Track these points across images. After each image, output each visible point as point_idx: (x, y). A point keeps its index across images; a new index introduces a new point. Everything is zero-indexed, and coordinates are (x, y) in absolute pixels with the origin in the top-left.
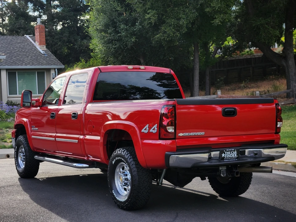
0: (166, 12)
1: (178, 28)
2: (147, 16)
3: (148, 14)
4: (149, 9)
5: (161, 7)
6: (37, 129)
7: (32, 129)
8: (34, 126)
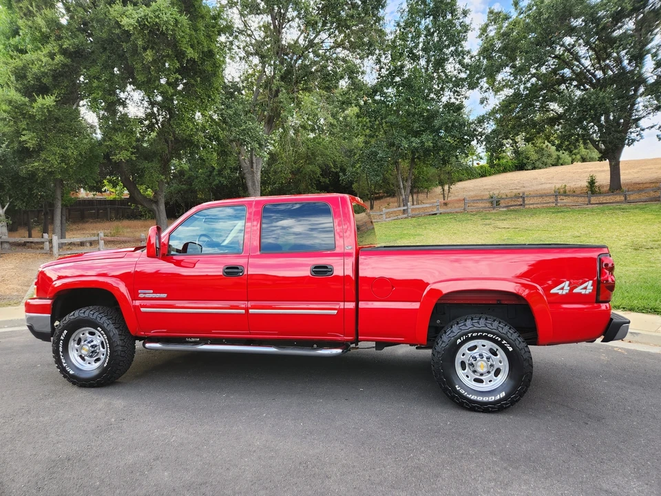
0: (46, 137)
1: (64, 158)
2: (23, 138)
3: (24, 135)
4: (24, 129)
5: (40, 130)
6: (164, 295)
7: (141, 296)
8: (152, 291)
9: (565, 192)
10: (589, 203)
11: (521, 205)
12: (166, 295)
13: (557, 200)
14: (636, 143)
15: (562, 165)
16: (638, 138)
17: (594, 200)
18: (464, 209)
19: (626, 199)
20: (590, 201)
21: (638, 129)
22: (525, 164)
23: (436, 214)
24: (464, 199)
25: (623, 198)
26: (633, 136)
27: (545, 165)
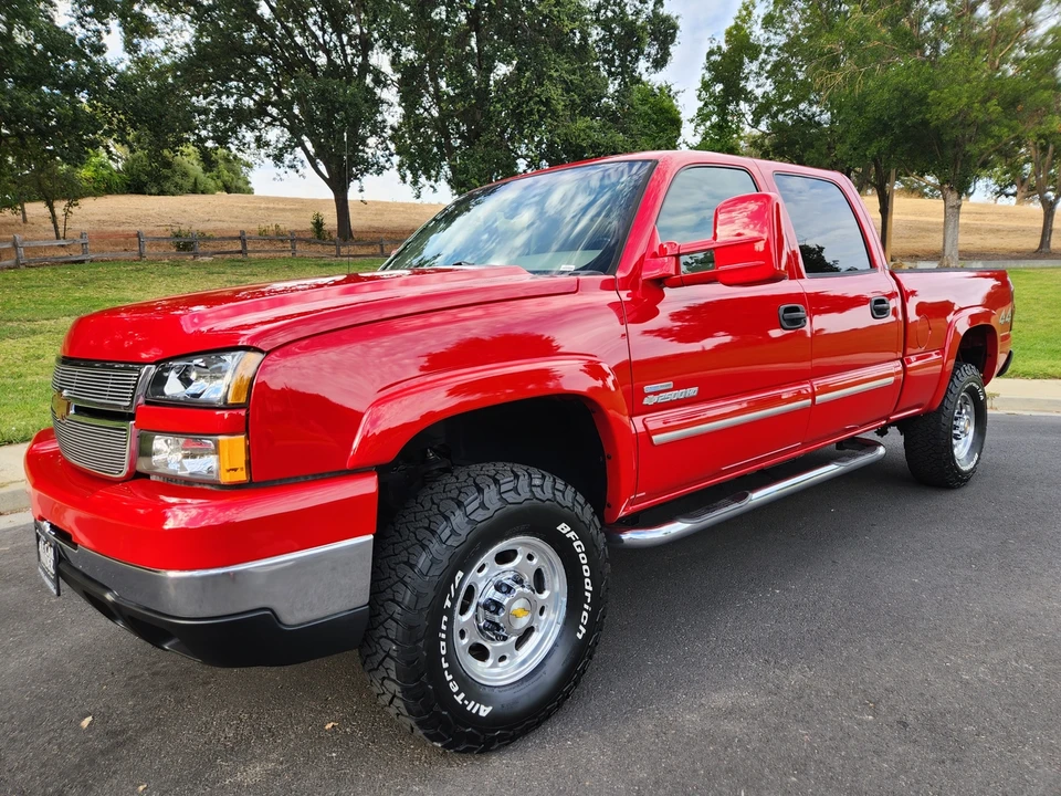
6: (692, 391)
7: (648, 401)
8: (670, 384)
9: (278, 234)
10: (338, 254)
11: (240, 252)
12: (696, 389)
13: (293, 247)
14: (385, 172)
15: (203, 193)
16: (388, 165)
17: (344, 250)
18: (141, 254)
19: (382, 251)
20: (339, 251)
21: (387, 152)
22: (145, 184)
23: (82, 262)
24: (138, 235)
25: (378, 251)
26: (382, 160)
27: (179, 190)
